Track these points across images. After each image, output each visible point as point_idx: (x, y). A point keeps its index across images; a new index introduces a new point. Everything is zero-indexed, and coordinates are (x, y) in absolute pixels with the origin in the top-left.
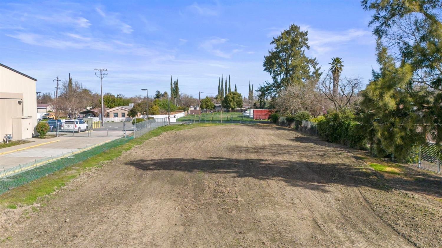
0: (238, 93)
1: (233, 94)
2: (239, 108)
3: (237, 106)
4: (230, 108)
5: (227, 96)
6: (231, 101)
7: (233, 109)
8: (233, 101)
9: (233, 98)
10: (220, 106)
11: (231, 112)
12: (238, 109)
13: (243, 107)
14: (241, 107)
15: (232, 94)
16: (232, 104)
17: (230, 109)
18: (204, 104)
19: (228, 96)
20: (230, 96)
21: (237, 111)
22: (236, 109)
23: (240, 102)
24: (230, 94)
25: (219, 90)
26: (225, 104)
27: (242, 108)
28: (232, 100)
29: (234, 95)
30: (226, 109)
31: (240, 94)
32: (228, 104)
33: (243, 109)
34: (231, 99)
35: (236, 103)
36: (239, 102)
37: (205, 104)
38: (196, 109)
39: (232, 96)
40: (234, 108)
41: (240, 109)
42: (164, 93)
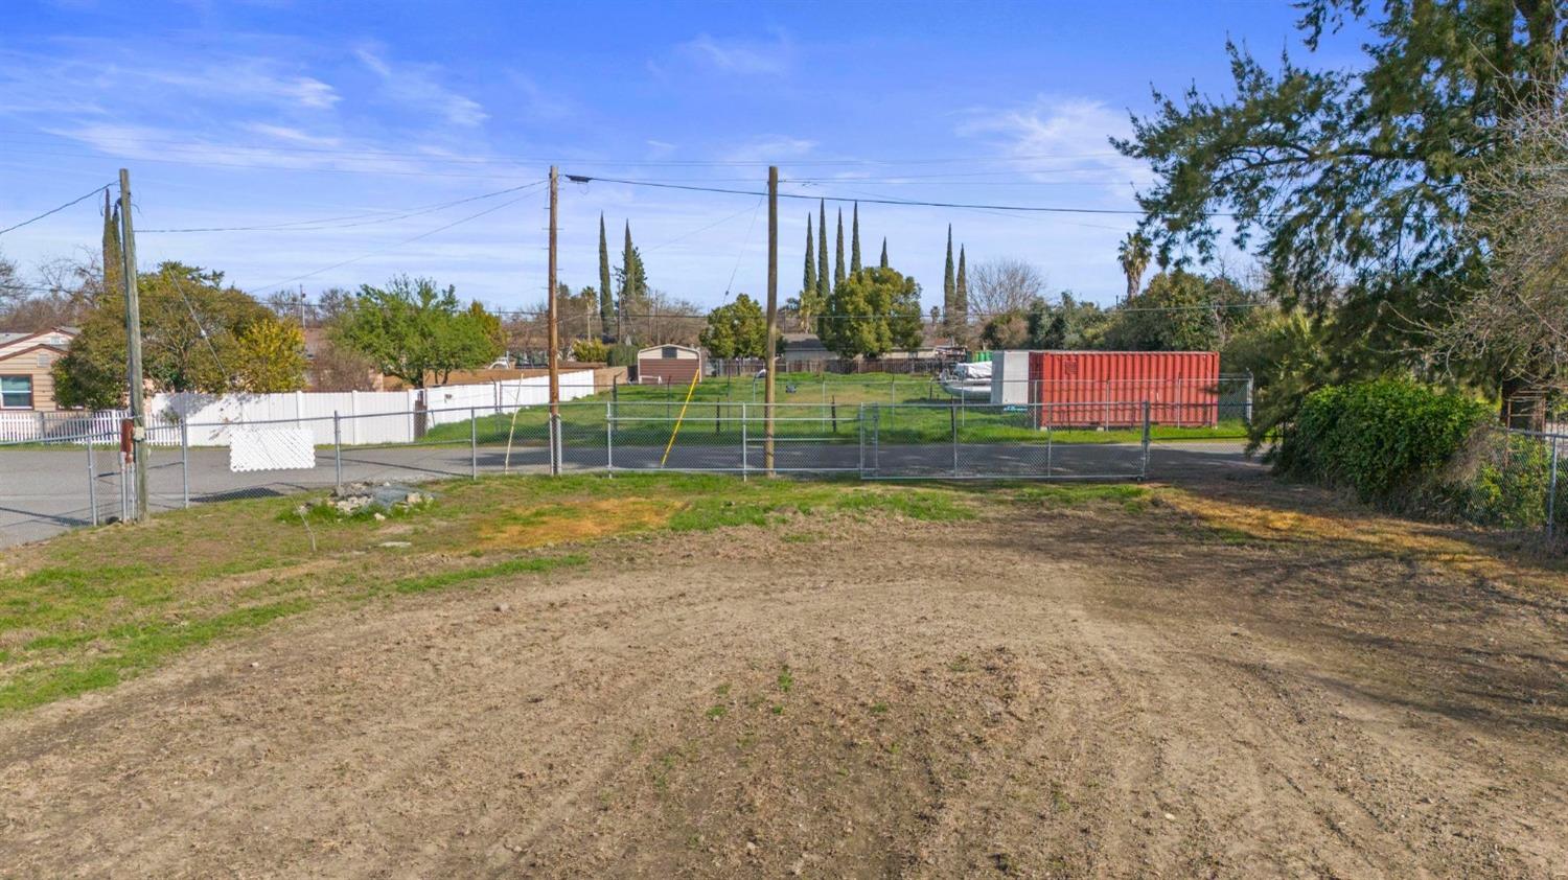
0: (899, 276)
1: (875, 280)
2: (905, 351)
3: (893, 341)
4: (856, 353)
5: (841, 290)
6: (862, 316)
7: (871, 357)
8: (870, 315)
9: (874, 300)
10: (807, 345)
11: (864, 372)
12: (895, 356)
13: (924, 345)
14: (915, 347)
15: (868, 282)
16: (868, 334)
17: (860, 357)
18: (725, 330)
19: (848, 289)
20: (859, 288)
21: (893, 367)
22: (887, 356)
23: (909, 322)
24: (860, 280)
25: (807, 272)
26: (831, 334)
27: (916, 352)
28: (870, 309)
29: (878, 285)
30: (837, 358)
31: (910, 280)
32: (848, 333)
33: (921, 355)
34: (862, 304)
35: (889, 325)
36: (905, 319)
37: (730, 332)
38: (675, 355)
39: (870, 289)
40: (876, 350)
41: (906, 355)
42: (583, 294)
